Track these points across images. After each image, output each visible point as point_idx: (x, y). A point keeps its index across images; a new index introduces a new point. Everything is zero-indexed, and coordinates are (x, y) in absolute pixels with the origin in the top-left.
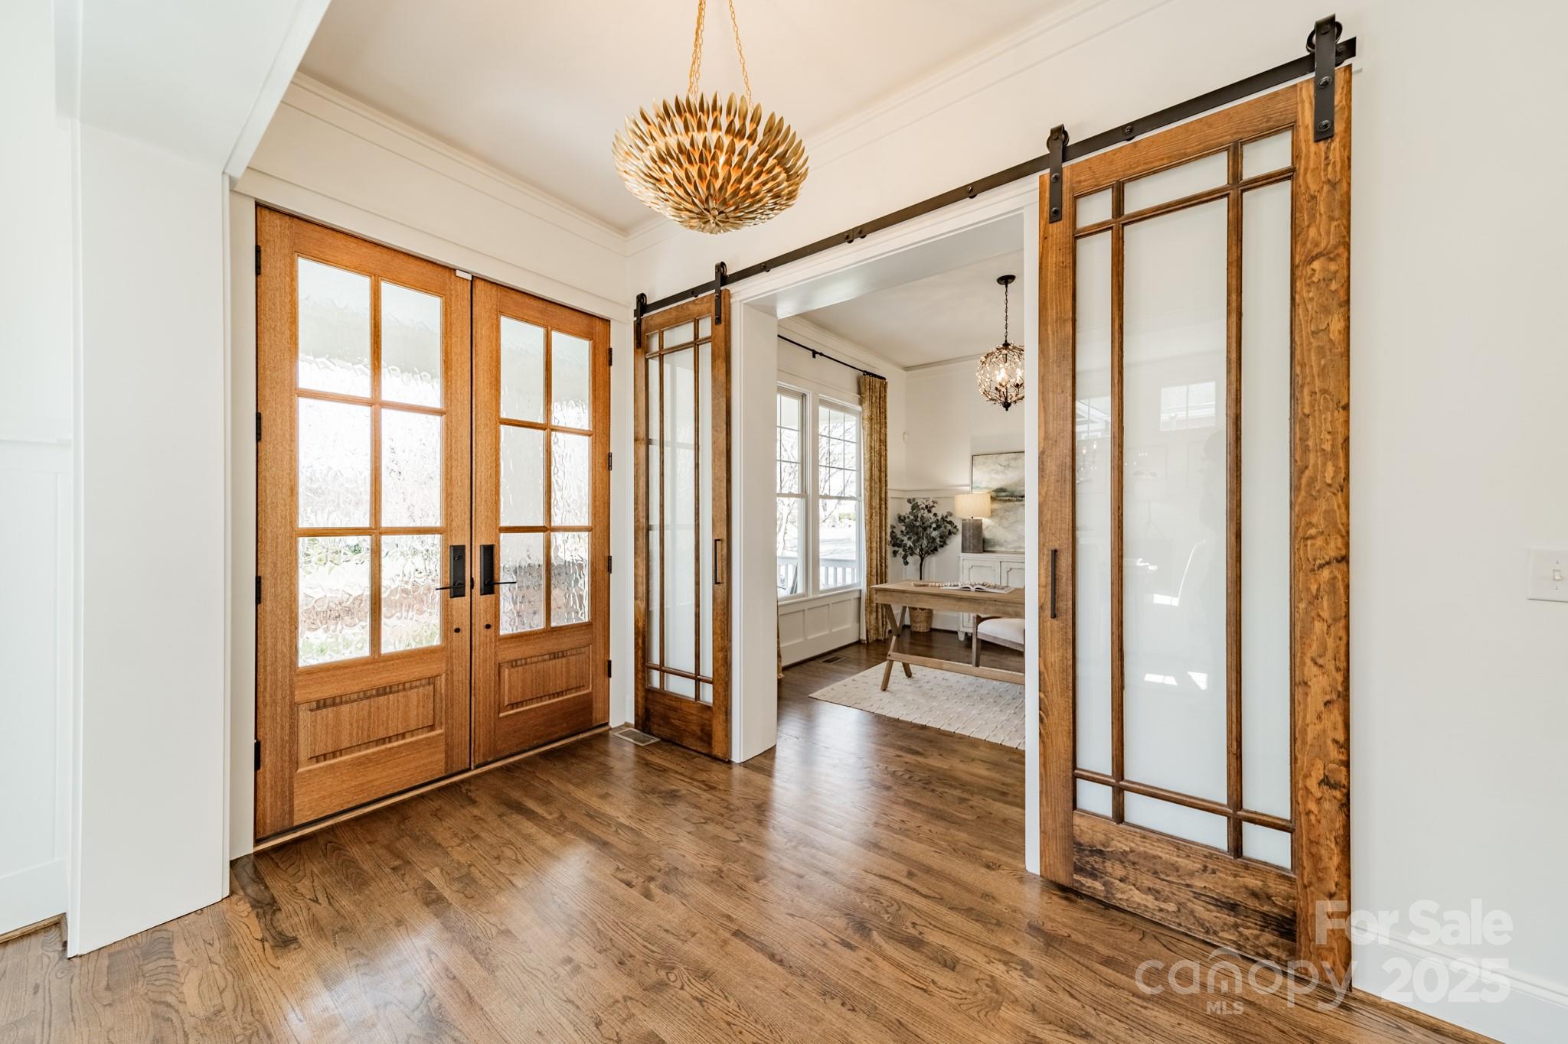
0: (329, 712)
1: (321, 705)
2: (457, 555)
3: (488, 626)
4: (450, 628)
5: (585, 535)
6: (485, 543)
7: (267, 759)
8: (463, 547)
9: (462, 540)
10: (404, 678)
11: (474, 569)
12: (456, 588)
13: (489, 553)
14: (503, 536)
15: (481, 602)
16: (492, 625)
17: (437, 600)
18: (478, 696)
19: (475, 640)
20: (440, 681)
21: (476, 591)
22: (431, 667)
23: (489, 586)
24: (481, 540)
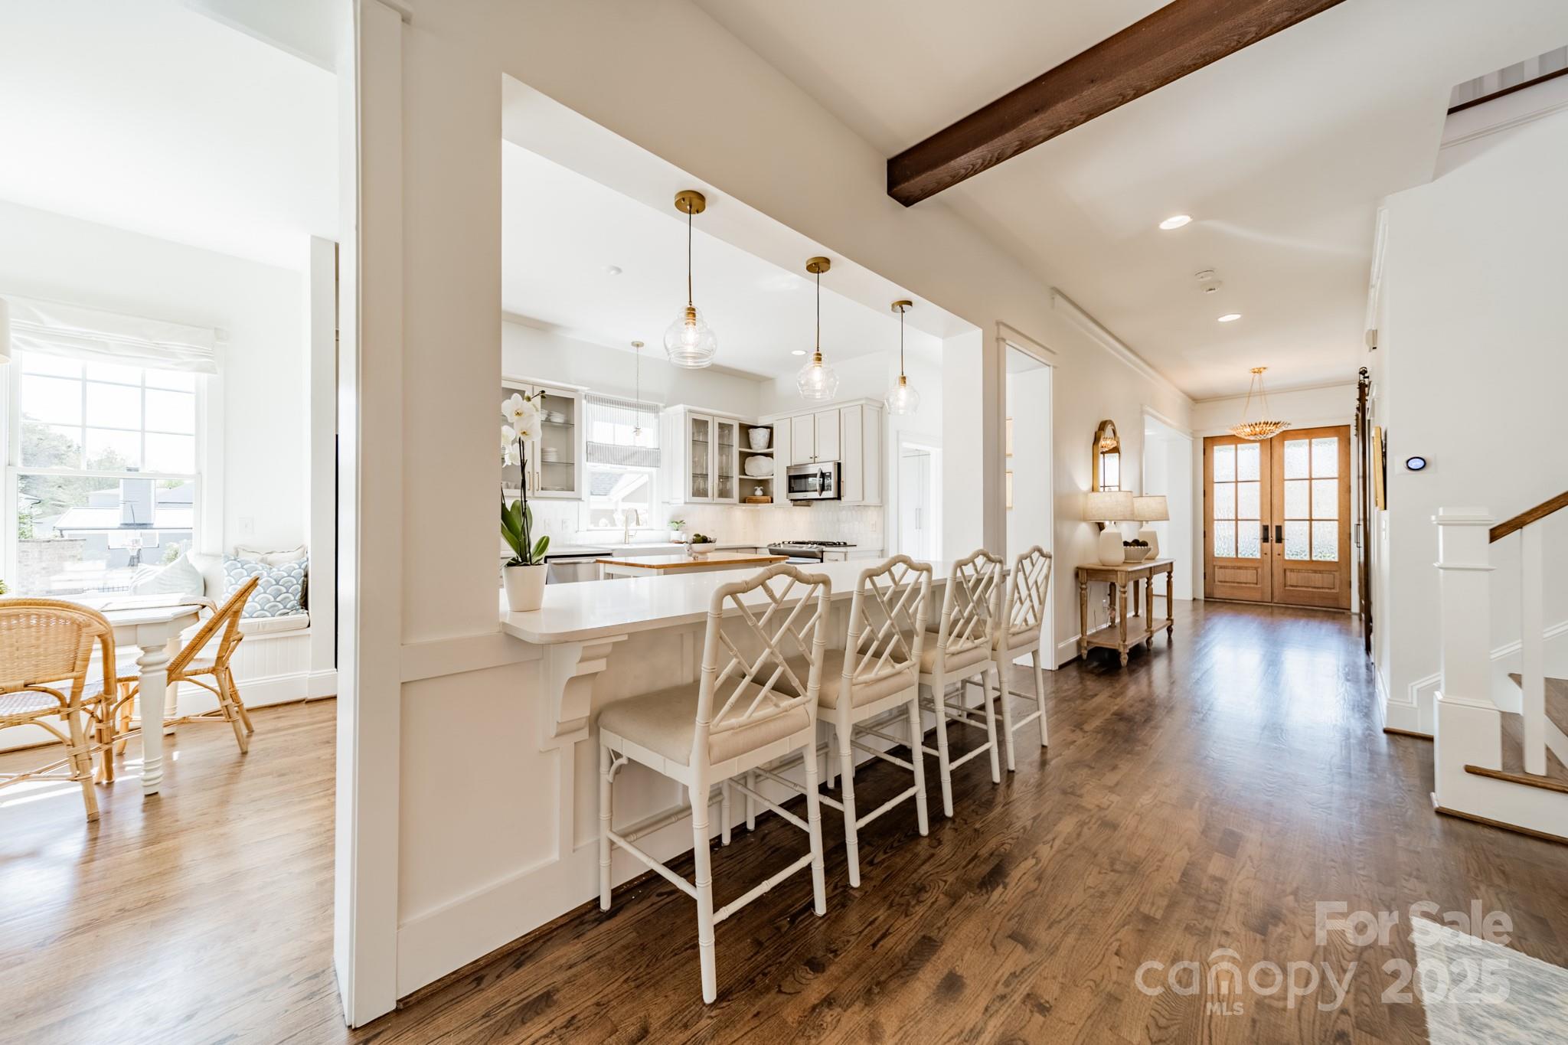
0: (1223, 570)
1: (1221, 567)
2: (1265, 529)
3: (1279, 555)
4: (1263, 553)
5: (1336, 523)
6: (1278, 524)
7: (1207, 577)
8: (1267, 526)
9: (1268, 523)
10: (1246, 565)
11: (1273, 534)
12: (1265, 539)
13: (1279, 529)
14: (1286, 522)
15: (1276, 546)
16: (1281, 554)
17: (1258, 542)
18: (1276, 578)
19: (1274, 558)
20: (1259, 570)
21: (1274, 541)
22: (1256, 565)
23: (1279, 540)
24: (1276, 523)
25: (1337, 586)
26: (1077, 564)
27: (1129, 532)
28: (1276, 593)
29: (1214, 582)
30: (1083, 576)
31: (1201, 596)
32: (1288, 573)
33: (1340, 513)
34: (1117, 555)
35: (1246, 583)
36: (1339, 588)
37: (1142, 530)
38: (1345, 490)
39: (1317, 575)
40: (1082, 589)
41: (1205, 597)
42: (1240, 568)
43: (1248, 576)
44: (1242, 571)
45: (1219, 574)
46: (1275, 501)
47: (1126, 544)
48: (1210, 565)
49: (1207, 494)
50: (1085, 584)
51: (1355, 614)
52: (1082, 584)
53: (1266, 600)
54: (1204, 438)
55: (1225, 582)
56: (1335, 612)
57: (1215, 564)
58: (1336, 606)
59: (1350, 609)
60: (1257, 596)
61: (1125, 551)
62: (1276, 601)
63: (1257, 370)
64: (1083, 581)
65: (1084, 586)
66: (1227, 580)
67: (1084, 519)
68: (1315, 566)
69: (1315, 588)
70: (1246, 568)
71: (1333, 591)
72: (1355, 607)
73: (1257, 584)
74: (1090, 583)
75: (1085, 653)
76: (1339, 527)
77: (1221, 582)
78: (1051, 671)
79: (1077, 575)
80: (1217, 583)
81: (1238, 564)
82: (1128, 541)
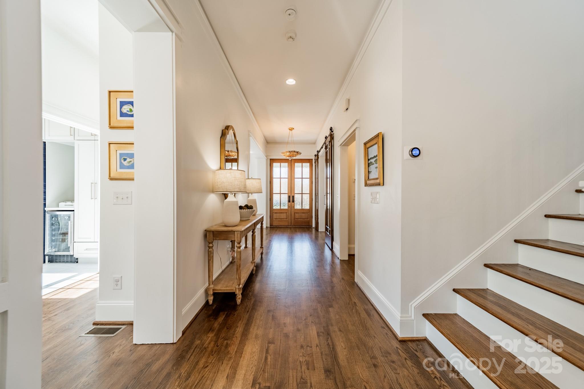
1: (275, 213)
2: (289, 197)
4: (289, 207)
5: (309, 195)
6: (293, 195)
7: (271, 217)
9: (290, 195)
11: (291, 199)
12: (289, 201)
13: (293, 197)
14: (295, 194)
15: (292, 203)
16: (294, 207)
17: (287, 202)
18: (292, 216)
19: (292, 209)
20: (287, 213)
21: (292, 202)
22: (286, 211)
23: (293, 201)
24: (292, 195)
25: (309, 218)
26: (206, 226)
27: (242, 200)
28: (292, 222)
29: (273, 219)
30: (210, 236)
31: (269, 226)
32: (296, 214)
33: (310, 191)
34: (235, 217)
35: (283, 219)
36: (310, 219)
37: (249, 198)
38: (311, 183)
39: (304, 214)
40: (209, 247)
41: (270, 226)
42: (281, 213)
43: (283, 216)
44: (282, 214)
45: (275, 215)
46: (292, 186)
47: (241, 208)
48: (272, 212)
49: (271, 183)
50: (212, 243)
51: (314, 228)
52: (209, 243)
53: (289, 225)
54: (270, 159)
55: (277, 219)
56: (308, 227)
57: (273, 211)
58: (308, 225)
59: (312, 226)
60: (286, 224)
61: (241, 213)
62: (292, 225)
63: (291, 129)
64: (210, 241)
65: (211, 245)
66: (277, 218)
67: (213, 192)
68: (303, 211)
69: (303, 219)
70: (283, 213)
71: (308, 220)
72: (314, 226)
73: (286, 219)
74: (215, 243)
75: (211, 299)
76: (310, 196)
77: (275, 219)
78: (173, 344)
79: (205, 236)
80: (274, 220)
81: (281, 211)
82: (242, 205)
